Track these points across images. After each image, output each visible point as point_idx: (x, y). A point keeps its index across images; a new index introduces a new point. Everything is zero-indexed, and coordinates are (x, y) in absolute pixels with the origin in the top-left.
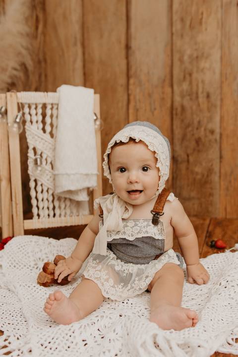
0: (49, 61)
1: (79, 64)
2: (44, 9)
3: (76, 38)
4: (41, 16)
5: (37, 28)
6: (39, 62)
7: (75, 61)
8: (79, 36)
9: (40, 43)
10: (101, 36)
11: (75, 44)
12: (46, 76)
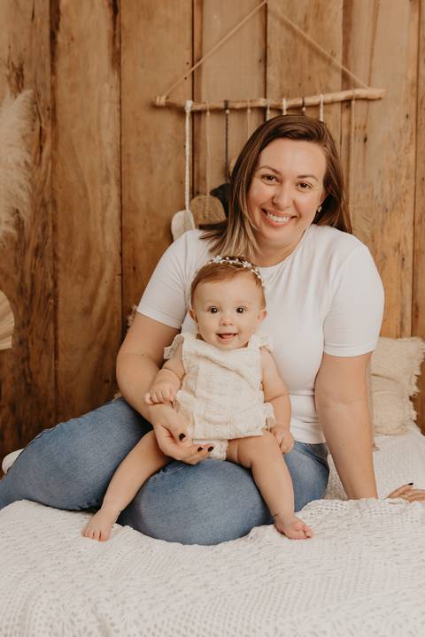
0: (60, 203)
1: (112, 212)
2: (54, 120)
3: (107, 170)
4: (48, 129)
5: (41, 148)
6: (44, 205)
7: (104, 208)
8: (113, 168)
9: (46, 173)
10: (151, 172)
11: (107, 180)
12: (55, 228)
